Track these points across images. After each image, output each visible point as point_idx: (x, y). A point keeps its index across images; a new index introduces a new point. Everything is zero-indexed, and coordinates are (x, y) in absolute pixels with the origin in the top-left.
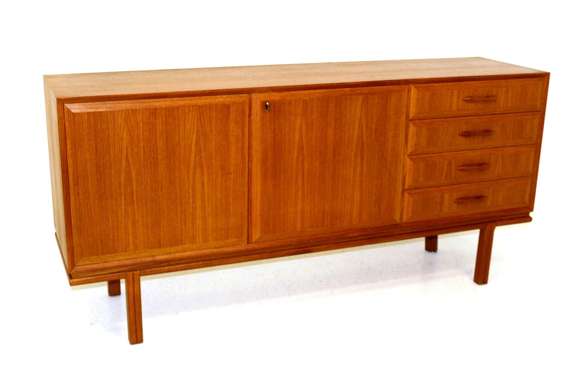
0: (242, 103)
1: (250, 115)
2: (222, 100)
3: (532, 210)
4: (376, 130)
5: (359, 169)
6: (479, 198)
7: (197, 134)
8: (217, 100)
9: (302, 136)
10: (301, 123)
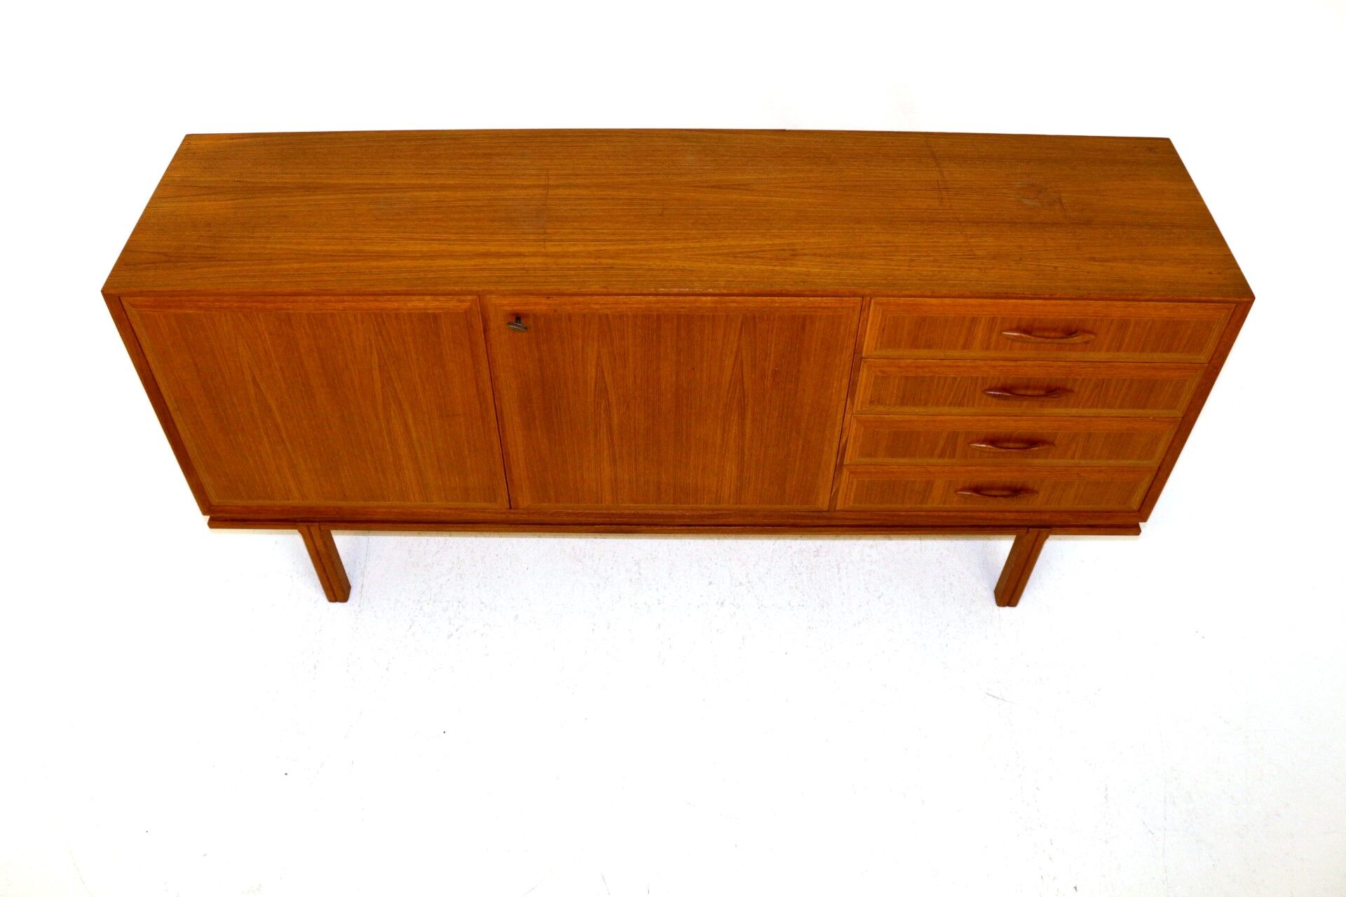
0: (465, 312)
1: (485, 331)
2: (422, 305)
3: (1145, 519)
4: (775, 373)
5: (734, 429)
6: (1016, 491)
7: (378, 354)
8: (410, 305)
9: (603, 373)
10: (599, 352)
